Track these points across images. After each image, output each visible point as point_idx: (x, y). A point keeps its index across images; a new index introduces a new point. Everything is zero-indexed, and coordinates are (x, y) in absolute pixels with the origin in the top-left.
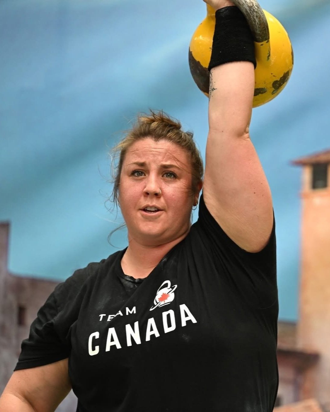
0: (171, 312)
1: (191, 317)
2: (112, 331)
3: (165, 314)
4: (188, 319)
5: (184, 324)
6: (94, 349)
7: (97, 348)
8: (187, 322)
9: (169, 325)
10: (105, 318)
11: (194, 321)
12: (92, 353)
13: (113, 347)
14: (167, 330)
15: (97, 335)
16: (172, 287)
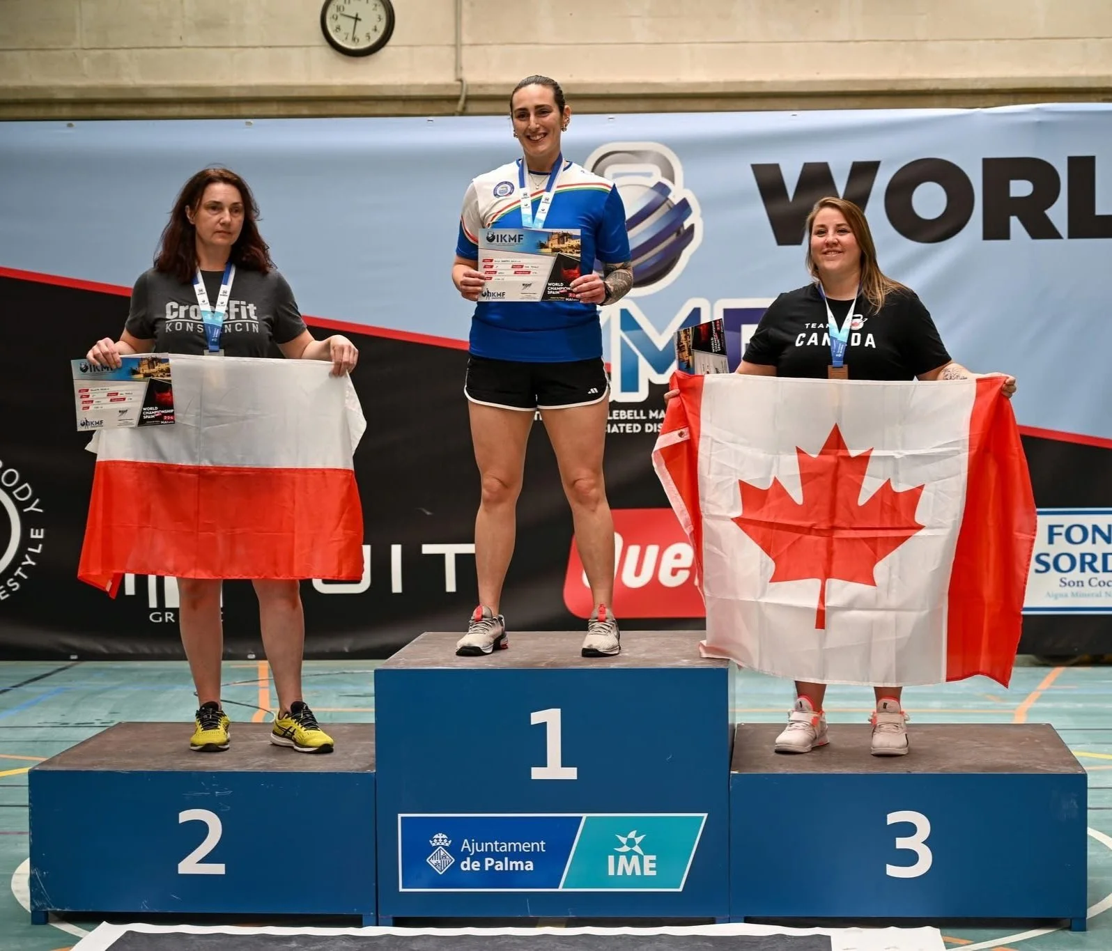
0: (859, 335)
1: (873, 343)
2: (815, 335)
3: (854, 335)
4: (870, 343)
5: (866, 345)
6: (799, 343)
7: (802, 342)
8: (869, 345)
9: (856, 341)
10: (810, 326)
11: (874, 346)
12: (797, 344)
13: (812, 344)
14: (853, 344)
15: (804, 335)
16: (863, 320)
